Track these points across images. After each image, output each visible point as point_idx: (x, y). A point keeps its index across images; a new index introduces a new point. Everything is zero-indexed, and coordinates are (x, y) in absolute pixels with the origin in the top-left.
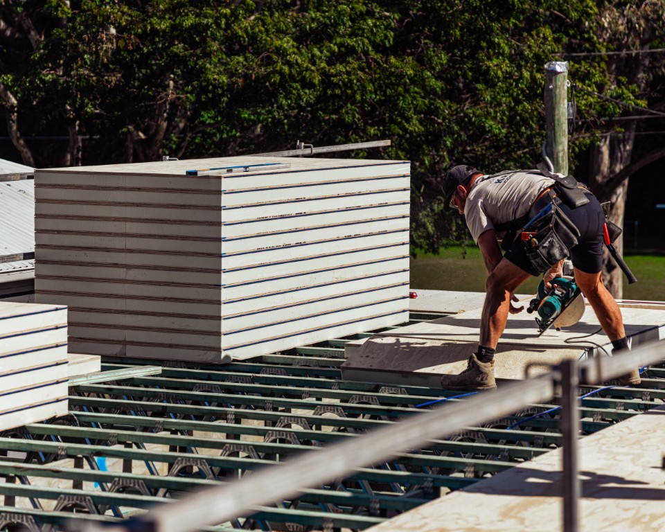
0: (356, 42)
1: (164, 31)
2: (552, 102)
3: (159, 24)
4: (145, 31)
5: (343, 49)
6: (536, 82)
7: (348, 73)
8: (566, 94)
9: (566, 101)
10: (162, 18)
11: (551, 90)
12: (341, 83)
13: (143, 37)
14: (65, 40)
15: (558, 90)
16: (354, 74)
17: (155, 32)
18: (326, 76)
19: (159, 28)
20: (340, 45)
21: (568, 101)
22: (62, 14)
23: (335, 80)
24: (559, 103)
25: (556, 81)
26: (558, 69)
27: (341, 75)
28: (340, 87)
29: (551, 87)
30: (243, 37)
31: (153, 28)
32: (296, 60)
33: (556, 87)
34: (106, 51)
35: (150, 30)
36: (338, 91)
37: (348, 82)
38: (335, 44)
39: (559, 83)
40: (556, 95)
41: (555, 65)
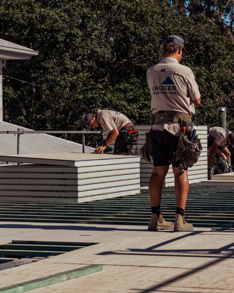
0: (148, 102)
1: (81, 99)
2: (221, 122)
3: (79, 97)
4: (74, 99)
5: (143, 105)
6: (210, 117)
7: (148, 113)
8: (226, 119)
9: (226, 121)
10: (80, 94)
11: (221, 117)
12: (145, 116)
13: (74, 101)
14: (47, 102)
15: (223, 117)
16: (150, 113)
17: (78, 99)
18: (140, 114)
19: (79, 98)
20: (142, 104)
21: (227, 121)
22: (46, 93)
23: (143, 115)
24: (224, 122)
25: (222, 114)
26: (223, 110)
27: (145, 114)
28: (145, 118)
29: (221, 116)
30: (108, 101)
31: (77, 98)
32: (129, 109)
33: (222, 117)
34: (62, 106)
35: (76, 99)
36: (144, 119)
37: (148, 116)
38: (141, 103)
39: (223, 115)
40: (222, 119)
41: (222, 109)
